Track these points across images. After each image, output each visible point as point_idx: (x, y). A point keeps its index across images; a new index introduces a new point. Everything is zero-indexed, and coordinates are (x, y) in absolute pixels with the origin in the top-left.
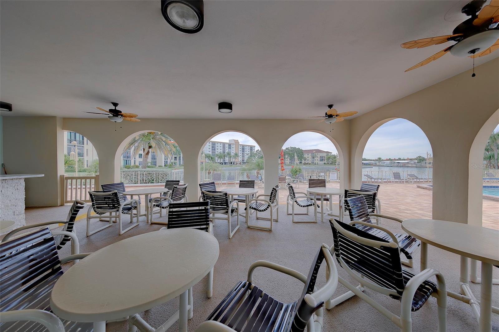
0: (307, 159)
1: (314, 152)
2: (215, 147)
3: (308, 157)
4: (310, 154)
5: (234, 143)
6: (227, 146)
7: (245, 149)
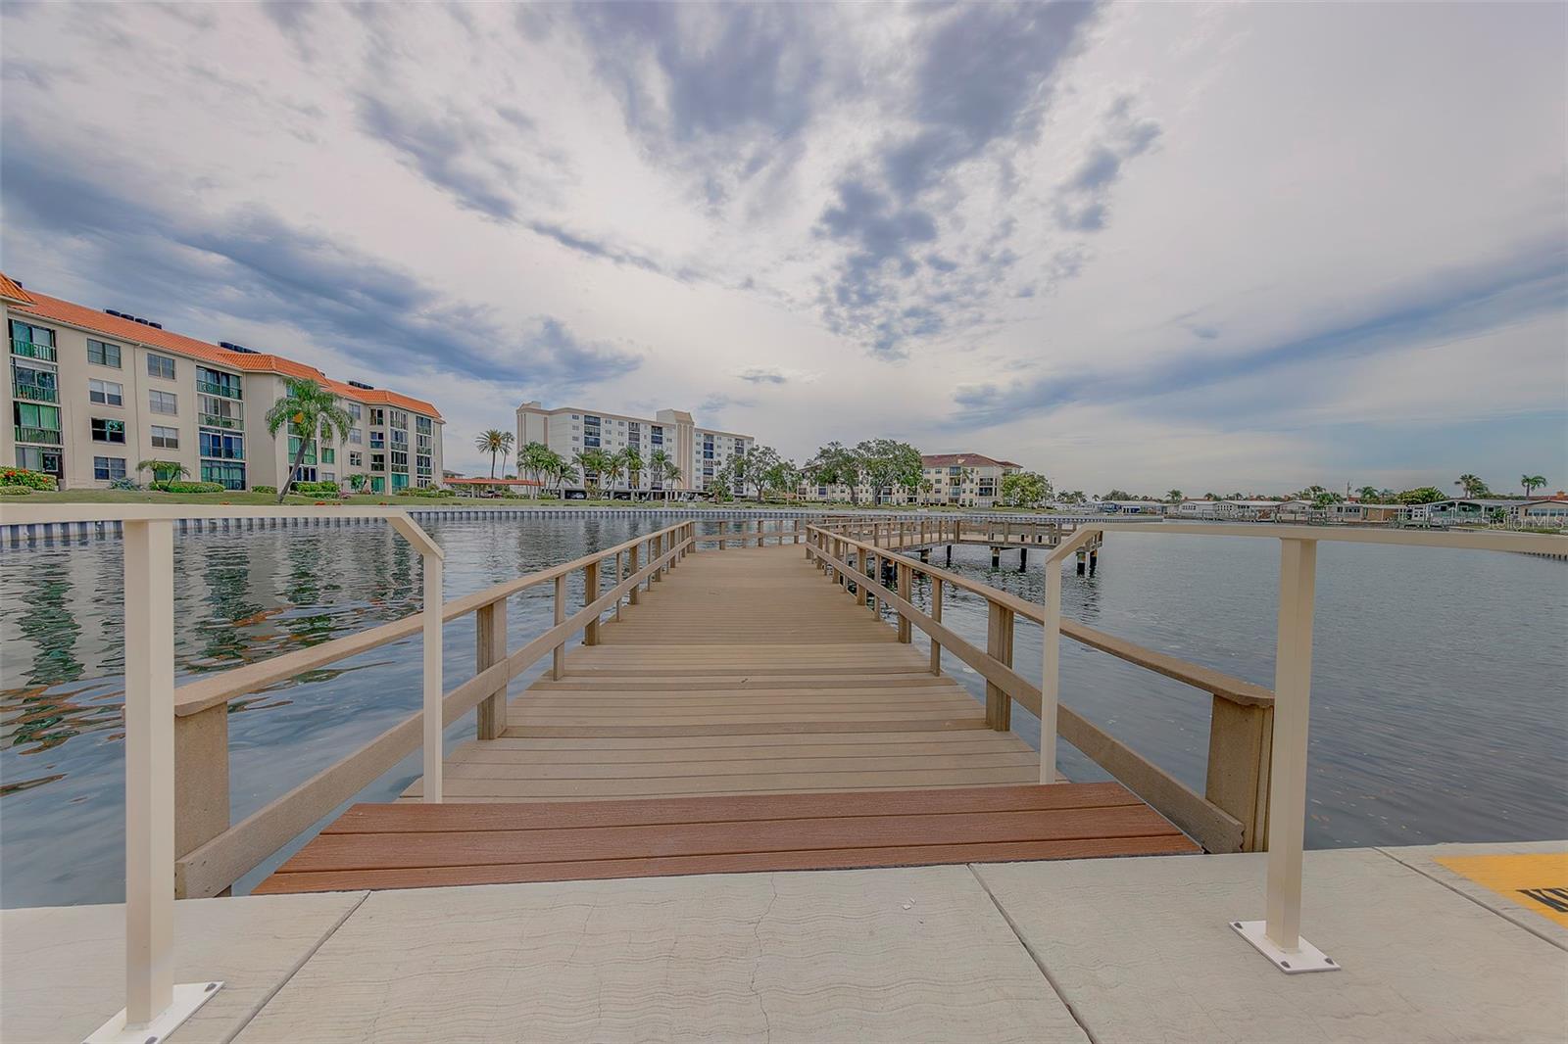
0: (936, 486)
1: (960, 461)
2: (599, 435)
3: (938, 481)
4: (946, 470)
5: (674, 423)
6: (646, 433)
7: (715, 447)
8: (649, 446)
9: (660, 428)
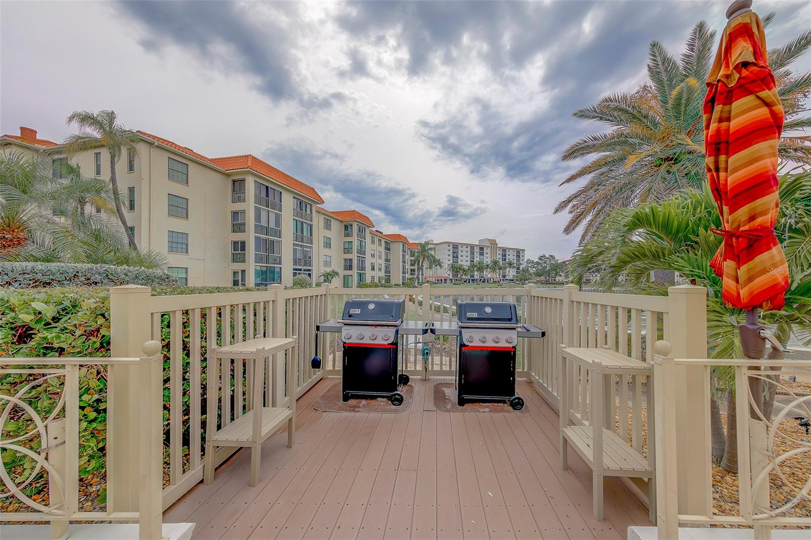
2: (458, 253)
5: (489, 245)
6: (477, 250)
7: (507, 255)
8: (478, 257)
9: (483, 248)
